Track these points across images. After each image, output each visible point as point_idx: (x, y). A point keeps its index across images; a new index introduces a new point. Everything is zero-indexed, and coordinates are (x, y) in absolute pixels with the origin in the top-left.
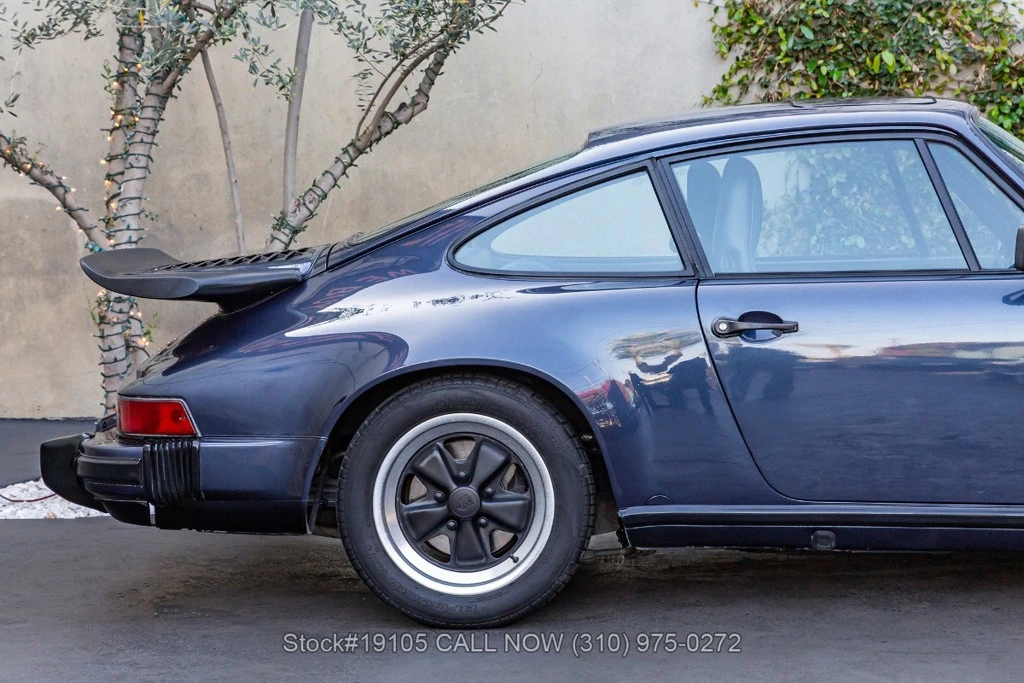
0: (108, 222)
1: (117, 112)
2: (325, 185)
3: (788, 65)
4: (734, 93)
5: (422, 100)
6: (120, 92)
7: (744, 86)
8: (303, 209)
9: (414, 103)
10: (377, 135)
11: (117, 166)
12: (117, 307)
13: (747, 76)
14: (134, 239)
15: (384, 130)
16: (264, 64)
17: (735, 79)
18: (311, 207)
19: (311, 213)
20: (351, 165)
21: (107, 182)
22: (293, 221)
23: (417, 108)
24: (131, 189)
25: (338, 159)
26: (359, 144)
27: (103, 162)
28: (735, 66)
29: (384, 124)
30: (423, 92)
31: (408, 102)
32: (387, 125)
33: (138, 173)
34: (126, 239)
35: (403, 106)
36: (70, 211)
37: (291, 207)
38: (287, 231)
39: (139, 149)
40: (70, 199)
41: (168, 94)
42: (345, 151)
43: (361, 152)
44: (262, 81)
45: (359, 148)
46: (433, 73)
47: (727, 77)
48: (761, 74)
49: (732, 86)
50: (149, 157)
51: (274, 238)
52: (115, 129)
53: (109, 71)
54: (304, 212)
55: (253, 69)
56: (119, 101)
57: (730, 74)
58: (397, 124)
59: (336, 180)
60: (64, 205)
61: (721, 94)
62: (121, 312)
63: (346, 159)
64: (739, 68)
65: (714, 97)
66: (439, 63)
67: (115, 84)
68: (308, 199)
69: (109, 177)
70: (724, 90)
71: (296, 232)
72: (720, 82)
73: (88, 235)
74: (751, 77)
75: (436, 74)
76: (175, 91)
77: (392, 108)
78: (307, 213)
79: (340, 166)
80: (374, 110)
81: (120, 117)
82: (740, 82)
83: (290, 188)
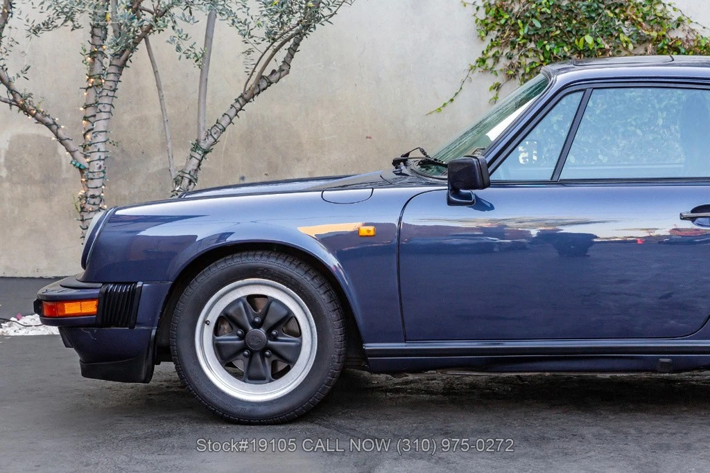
0: (84, 147)
1: (90, 77)
2: (224, 122)
3: (525, 44)
4: (490, 62)
5: (286, 68)
6: (92, 64)
7: (496, 58)
8: (210, 138)
9: (281, 70)
10: (257, 90)
11: (90, 112)
12: (92, 201)
13: (498, 52)
14: (103, 157)
15: (262, 87)
16: (185, 46)
17: (491, 54)
18: (215, 136)
19: (216, 140)
20: (241, 109)
21: (84, 122)
22: (204, 145)
23: (283, 73)
24: (100, 126)
25: (232, 106)
26: (246, 96)
27: (82, 109)
28: (490, 45)
29: (262, 83)
30: (286, 63)
31: (277, 69)
32: (264, 84)
33: (105, 116)
34: (97, 158)
35: (274, 72)
36: (61, 140)
37: (203, 136)
38: (200, 152)
39: (106, 100)
40: (61, 133)
41: (124, 65)
42: (237, 101)
43: (247, 101)
44: (184, 56)
45: (246, 99)
46: (293, 51)
47: (485, 52)
48: (507, 50)
49: (488, 58)
50: (112, 105)
51: (192, 157)
52: (89, 87)
53: (85, 51)
54: (211, 140)
55: (178, 49)
56: (91, 70)
57: (487, 50)
58: (270, 83)
59: (231, 119)
60: (57, 136)
61: (481, 63)
62: (94, 204)
63: (238, 106)
64: (493, 46)
65: (477, 65)
66: (297, 44)
67: (89, 59)
68: (213, 132)
69: (85, 118)
70: (483, 61)
71: (206, 152)
72: (481, 56)
73: (72, 156)
74: (500, 53)
75: (295, 51)
76: (128, 63)
77: (267, 73)
78: (213, 140)
79: (234, 111)
80: (255, 74)
81: (92, 80)
82: (494, 55)
83: (202, 125)
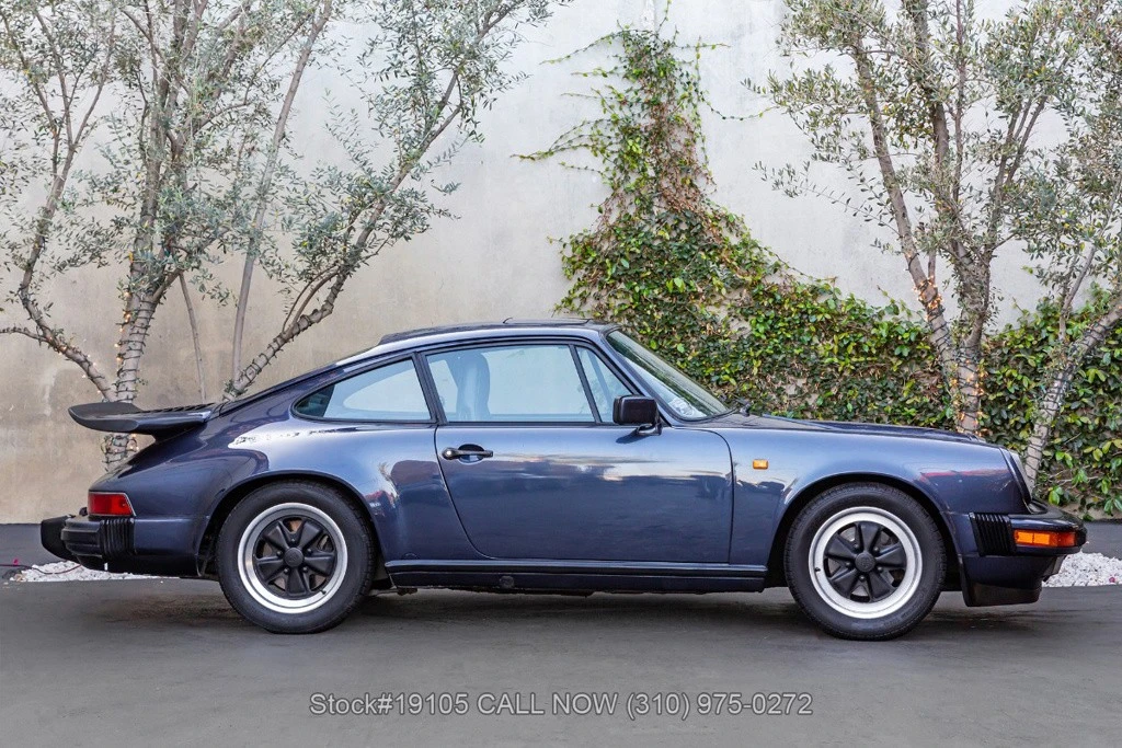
0: (117, 385)
1: (127, 312)
2: (260, 363)
3: (614, 284)
5: (328, 307)
6: (130, 299)
7: (584, 299)
8: (245, 378)
9: (323, 309)
10: (297, 330)
11: (124, 349)
12: (118, 442)
13: (585, 292)
14: (131, 397)
15: (302, 327)
16: (209, 285)
18: (251, 377)
19: (250, 381)
20: (278, 350)
21: (119, 359)
22: (238, 386)
23: (325, 313)
24: (130, 364)
25: (270, 346)
26: (284, 336)
27: (116, 345)
28: (577, 284)
29: (302, 323)
30: (330, 302)
31: (319, 309)
32: (305, 324)
33: (134, 354)
34: (125, 397)
35: (315, 311)
36: (92, 378)
37: (237, 377)
38: (234, 393)
39: (136, 338)
40: (92, 370)
41: (158, 301)
42: (275, 341)
43: (286, 341)
45: (285, 339)
46: (336, 290)
47: (571, 292)
48: (595, 290)
50: (143, 343)
52: (125, 323)
53: (122, 286)
54: (245, 381)
56: (129, 305)
57: (574, 290)
58: (311, 323)
59: (268, 360)
60: (88, 374)
61: (567, 303)
62: (120, 446)
63: (276, 346)
64: (580, 286)
65: (563, 305)
66: (340, 284)
67: (127, 294)
68: (248, 372)
69: (120, 355)
70: (570, 301)
71: (238, 394)
73: (104, 395)
74: (588, 292)
75: (338, 291)
76: (162, 300)
77: (308, 311)
78: (248, 381)
79: (271, 351)
80: (294, 313)
81: (128, 316)
82: (581, 296)
83: (237, 365)
